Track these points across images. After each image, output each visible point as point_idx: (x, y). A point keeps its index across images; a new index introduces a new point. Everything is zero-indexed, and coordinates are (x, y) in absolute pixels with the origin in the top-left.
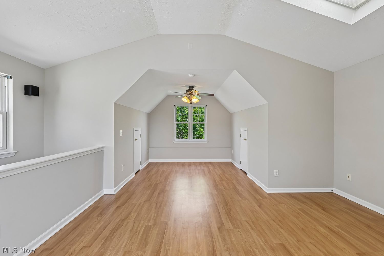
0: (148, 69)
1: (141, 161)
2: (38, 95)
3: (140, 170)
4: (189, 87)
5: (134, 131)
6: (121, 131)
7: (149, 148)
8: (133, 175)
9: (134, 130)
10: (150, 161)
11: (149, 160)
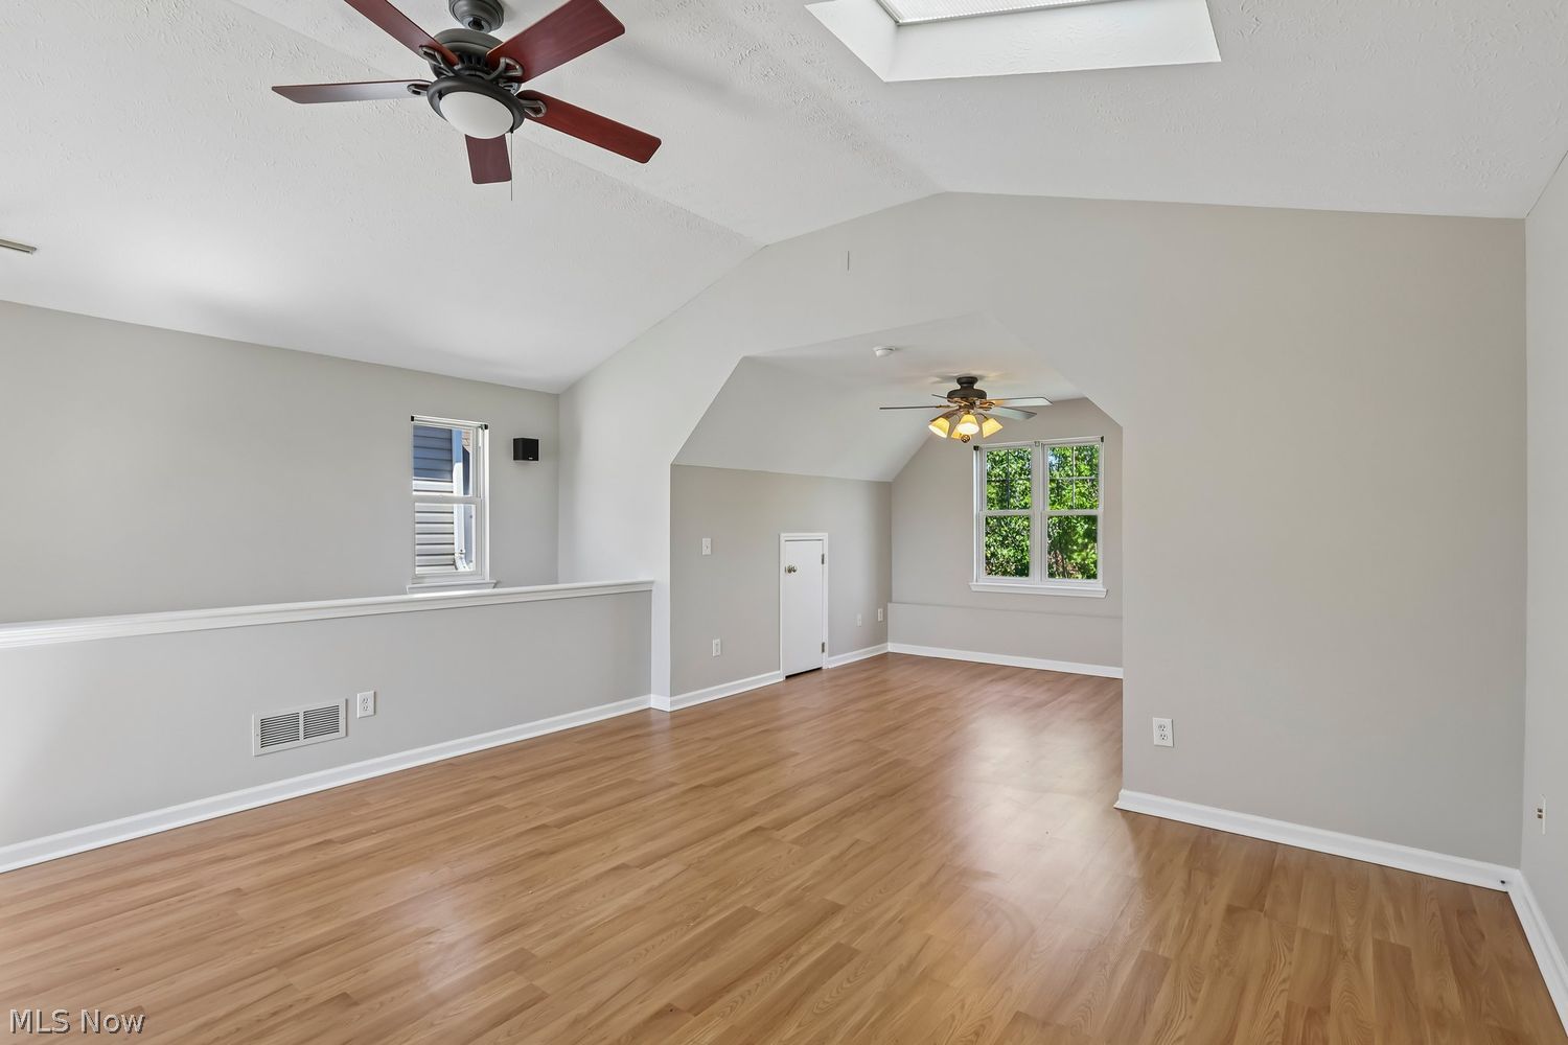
0: (740, 358)
1: (825, 639)
2: (536, 458)
3: (819, 669)
4: (959, 381)
5: (782, 542)
6: (706, 542)
7: (889, 605)
8: (776, 677)
9: (782, 539)
10: (891, 647)
11: (889, 644)
